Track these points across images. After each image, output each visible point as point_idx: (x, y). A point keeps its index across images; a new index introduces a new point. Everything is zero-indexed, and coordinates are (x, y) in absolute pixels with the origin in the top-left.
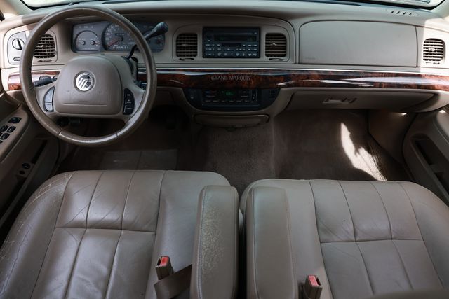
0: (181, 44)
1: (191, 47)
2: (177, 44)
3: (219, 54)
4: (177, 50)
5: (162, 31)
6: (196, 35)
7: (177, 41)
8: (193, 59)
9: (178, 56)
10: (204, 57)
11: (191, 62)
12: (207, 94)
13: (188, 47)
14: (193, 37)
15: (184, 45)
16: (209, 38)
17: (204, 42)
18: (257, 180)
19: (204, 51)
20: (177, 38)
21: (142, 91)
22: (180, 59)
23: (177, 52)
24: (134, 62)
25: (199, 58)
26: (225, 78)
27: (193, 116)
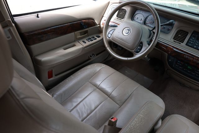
0: (178, 34)
1: (182, 37)
2: (176, 34)
3: (195, 47)
4: (175, 36)
6: (188, 33)
7: (177, 32)
8: (180, 43)
9: (174, 39)
10: (186, 45)
11: (179, 44)
12: (179, 63)
13: (181, 37)
14: (186, 34)
15: (179, 35)
16: (194, 37)
17: (190, 37)
18: (178, 114)
19: (188, 42)
20: (178, 31)
22: (174, 41)
23: (174, 37)
24: (152, 34)
25: (184, 44)
26: (191, 59)
27: (166, 69)
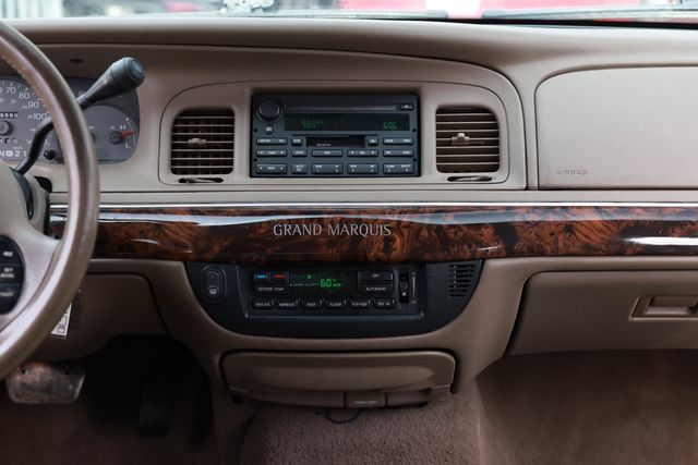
0: (187, 138)
1: (216, 147)
2: (174, 138)
3: (299, 168)
4: (174, 155)
5: (125, 85)
6: (231, 113)
7: (174, 130)
8: (220, 180)
9: (174, 171)
10: (251, 176)
11: (215, 187)
13: (209, 146)
14: (222, 119)
15: (195, 140)
16: (269, 120)
17: (252, 131)
19: (253, 159)
20: (176, 122)
21: (51, 243)
22: (182, 181)
23: (173, 163)
25: (239, 174)
26: (316, 230)
